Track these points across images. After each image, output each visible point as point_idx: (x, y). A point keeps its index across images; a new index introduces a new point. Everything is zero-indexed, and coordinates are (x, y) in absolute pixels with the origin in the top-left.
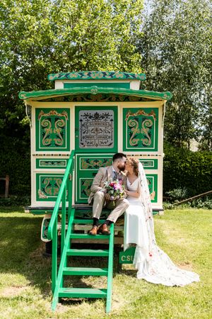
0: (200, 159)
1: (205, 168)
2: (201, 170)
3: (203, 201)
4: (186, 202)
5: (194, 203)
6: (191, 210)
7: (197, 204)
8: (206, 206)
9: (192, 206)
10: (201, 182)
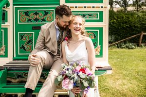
0: (123, 17)
1: (126, 22)
2: (123, 24)
3: (125, 44)
4: (114, 45)
5: (119, 45)
6: (118, 50)
7: (121, 46)
8: (127, 47)
9: (118, 47)
10: (123, 32)
